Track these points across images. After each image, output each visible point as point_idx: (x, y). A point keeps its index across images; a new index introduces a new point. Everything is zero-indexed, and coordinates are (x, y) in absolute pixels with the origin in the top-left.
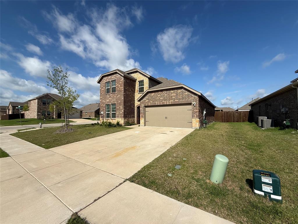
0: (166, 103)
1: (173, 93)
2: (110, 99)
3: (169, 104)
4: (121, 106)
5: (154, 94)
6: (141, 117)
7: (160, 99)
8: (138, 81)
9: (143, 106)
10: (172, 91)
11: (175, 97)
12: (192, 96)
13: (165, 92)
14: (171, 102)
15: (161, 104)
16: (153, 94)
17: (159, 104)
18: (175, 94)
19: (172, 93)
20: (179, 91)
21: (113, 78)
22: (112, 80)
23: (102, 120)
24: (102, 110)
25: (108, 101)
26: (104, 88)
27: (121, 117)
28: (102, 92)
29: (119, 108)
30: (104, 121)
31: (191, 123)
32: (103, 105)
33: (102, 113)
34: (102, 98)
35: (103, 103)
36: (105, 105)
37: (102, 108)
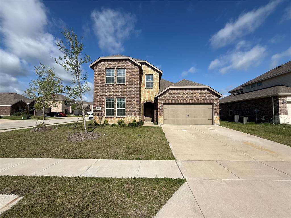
0: (190, 101)
1: (197, 93)
2: (114, 91)
3: (192, 102)
4: (136, 101)
5: (176, 91)
6: (159, 115)
7: (183, 97)
8: (145, 75)
9: (163, 102)
10: (196, 91)
11: (198, 97)
12: (214, 97)
13: (189, 90)
14: (194, 101)
15: (184, 102)
16: (174, 91)
17: (181, 102)
18: (198, 94)
19: (195, 93)
20: (203, 91)
21: (120, 64)
22: (119, 67)
23: (99, 119)
24: (99, 104)
25: (110, 93)
26: (102, 75)
27: (134, 114)
28: (99, 80)
29: (131, 103)
30: (102, 120)
31: (212, 120)
32: (101, 98)
33: (97, 109)
34: (98, 88)
35: (100, 95)
36: (104, 98)
37: (98, 102)
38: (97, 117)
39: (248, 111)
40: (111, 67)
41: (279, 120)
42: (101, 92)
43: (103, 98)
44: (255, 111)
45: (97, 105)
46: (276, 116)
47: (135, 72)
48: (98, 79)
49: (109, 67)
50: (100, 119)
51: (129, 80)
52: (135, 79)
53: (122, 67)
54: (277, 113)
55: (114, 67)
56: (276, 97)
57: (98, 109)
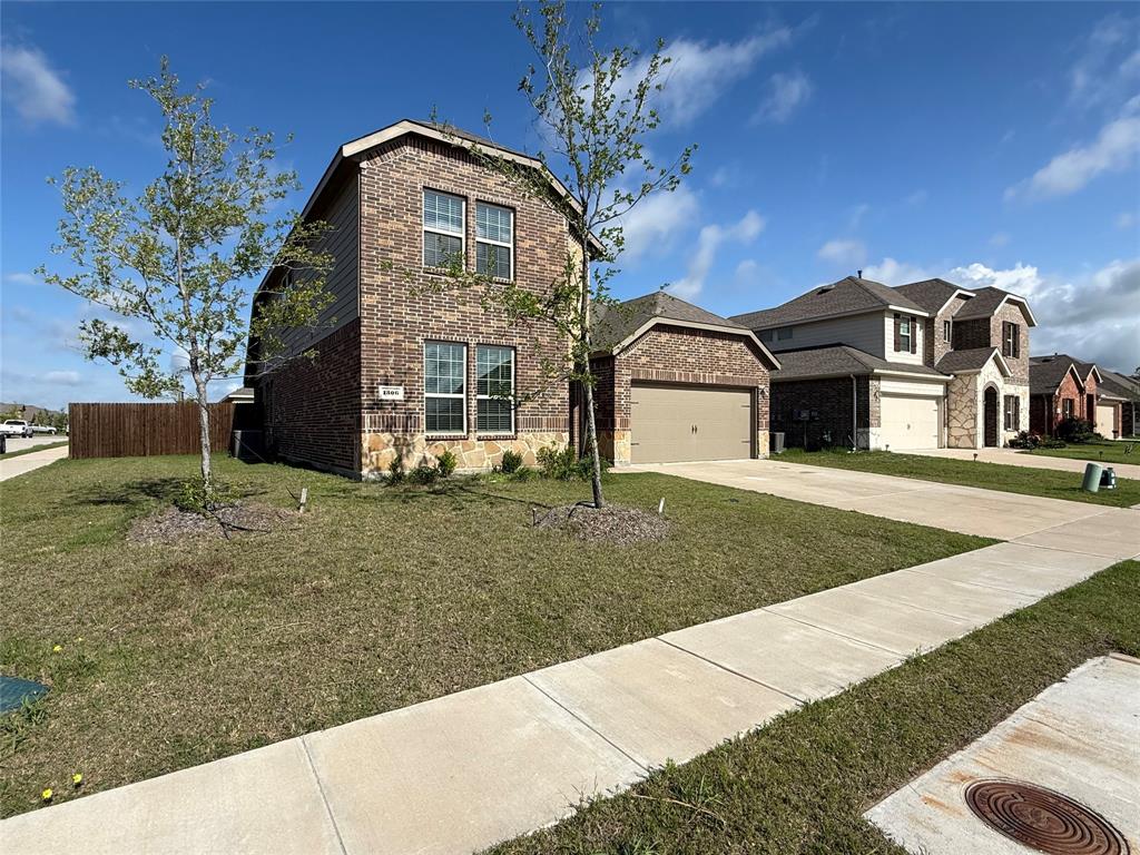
0: (704, 377)
1: (721, 350)
2: (467, 309)
5: (667, 336)
6: (618, 427)
7: (689, 360)
9: (630, 378)
13: (701, 339)
17: (683, 380)
18: (725, 355)
21: (491, 183)
22: (488, 197)
23: (393, 450)
24: (392, 372)
25: (449, 318)
26: (409, 218)
27: (552, 425)
28: (392, 243)
29: (538, 373)
30: (409, 451)
31: (749, 444)
32: (401, 337)
33: (384, 397)
34: (384, 286)
35: (399, 323)
36: (419, 339)
37: (384, 358)
38: (386, 437)
39: (779, 416)
40: (451, 187)
41: (868, 441)
42: (404, 310)
43: (412, 340)
44: (805, 415)
45: (382, 372)
46: (861, 430)
47: (552, 235)
48: (385, 235)
49: (442, 185)
50: (398, 450)
51: (530, 267)
52: (553, 267)
53: (501, 200)
54: (865, 423)
55: (464, 191)
56: (865, 379)
57: (390, 397)
